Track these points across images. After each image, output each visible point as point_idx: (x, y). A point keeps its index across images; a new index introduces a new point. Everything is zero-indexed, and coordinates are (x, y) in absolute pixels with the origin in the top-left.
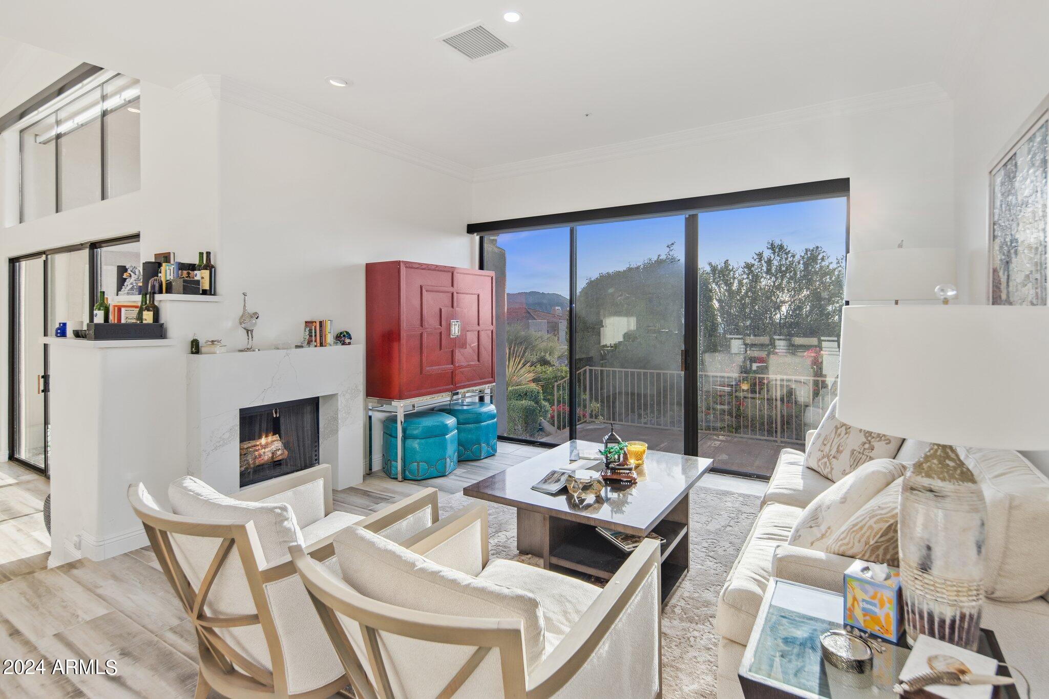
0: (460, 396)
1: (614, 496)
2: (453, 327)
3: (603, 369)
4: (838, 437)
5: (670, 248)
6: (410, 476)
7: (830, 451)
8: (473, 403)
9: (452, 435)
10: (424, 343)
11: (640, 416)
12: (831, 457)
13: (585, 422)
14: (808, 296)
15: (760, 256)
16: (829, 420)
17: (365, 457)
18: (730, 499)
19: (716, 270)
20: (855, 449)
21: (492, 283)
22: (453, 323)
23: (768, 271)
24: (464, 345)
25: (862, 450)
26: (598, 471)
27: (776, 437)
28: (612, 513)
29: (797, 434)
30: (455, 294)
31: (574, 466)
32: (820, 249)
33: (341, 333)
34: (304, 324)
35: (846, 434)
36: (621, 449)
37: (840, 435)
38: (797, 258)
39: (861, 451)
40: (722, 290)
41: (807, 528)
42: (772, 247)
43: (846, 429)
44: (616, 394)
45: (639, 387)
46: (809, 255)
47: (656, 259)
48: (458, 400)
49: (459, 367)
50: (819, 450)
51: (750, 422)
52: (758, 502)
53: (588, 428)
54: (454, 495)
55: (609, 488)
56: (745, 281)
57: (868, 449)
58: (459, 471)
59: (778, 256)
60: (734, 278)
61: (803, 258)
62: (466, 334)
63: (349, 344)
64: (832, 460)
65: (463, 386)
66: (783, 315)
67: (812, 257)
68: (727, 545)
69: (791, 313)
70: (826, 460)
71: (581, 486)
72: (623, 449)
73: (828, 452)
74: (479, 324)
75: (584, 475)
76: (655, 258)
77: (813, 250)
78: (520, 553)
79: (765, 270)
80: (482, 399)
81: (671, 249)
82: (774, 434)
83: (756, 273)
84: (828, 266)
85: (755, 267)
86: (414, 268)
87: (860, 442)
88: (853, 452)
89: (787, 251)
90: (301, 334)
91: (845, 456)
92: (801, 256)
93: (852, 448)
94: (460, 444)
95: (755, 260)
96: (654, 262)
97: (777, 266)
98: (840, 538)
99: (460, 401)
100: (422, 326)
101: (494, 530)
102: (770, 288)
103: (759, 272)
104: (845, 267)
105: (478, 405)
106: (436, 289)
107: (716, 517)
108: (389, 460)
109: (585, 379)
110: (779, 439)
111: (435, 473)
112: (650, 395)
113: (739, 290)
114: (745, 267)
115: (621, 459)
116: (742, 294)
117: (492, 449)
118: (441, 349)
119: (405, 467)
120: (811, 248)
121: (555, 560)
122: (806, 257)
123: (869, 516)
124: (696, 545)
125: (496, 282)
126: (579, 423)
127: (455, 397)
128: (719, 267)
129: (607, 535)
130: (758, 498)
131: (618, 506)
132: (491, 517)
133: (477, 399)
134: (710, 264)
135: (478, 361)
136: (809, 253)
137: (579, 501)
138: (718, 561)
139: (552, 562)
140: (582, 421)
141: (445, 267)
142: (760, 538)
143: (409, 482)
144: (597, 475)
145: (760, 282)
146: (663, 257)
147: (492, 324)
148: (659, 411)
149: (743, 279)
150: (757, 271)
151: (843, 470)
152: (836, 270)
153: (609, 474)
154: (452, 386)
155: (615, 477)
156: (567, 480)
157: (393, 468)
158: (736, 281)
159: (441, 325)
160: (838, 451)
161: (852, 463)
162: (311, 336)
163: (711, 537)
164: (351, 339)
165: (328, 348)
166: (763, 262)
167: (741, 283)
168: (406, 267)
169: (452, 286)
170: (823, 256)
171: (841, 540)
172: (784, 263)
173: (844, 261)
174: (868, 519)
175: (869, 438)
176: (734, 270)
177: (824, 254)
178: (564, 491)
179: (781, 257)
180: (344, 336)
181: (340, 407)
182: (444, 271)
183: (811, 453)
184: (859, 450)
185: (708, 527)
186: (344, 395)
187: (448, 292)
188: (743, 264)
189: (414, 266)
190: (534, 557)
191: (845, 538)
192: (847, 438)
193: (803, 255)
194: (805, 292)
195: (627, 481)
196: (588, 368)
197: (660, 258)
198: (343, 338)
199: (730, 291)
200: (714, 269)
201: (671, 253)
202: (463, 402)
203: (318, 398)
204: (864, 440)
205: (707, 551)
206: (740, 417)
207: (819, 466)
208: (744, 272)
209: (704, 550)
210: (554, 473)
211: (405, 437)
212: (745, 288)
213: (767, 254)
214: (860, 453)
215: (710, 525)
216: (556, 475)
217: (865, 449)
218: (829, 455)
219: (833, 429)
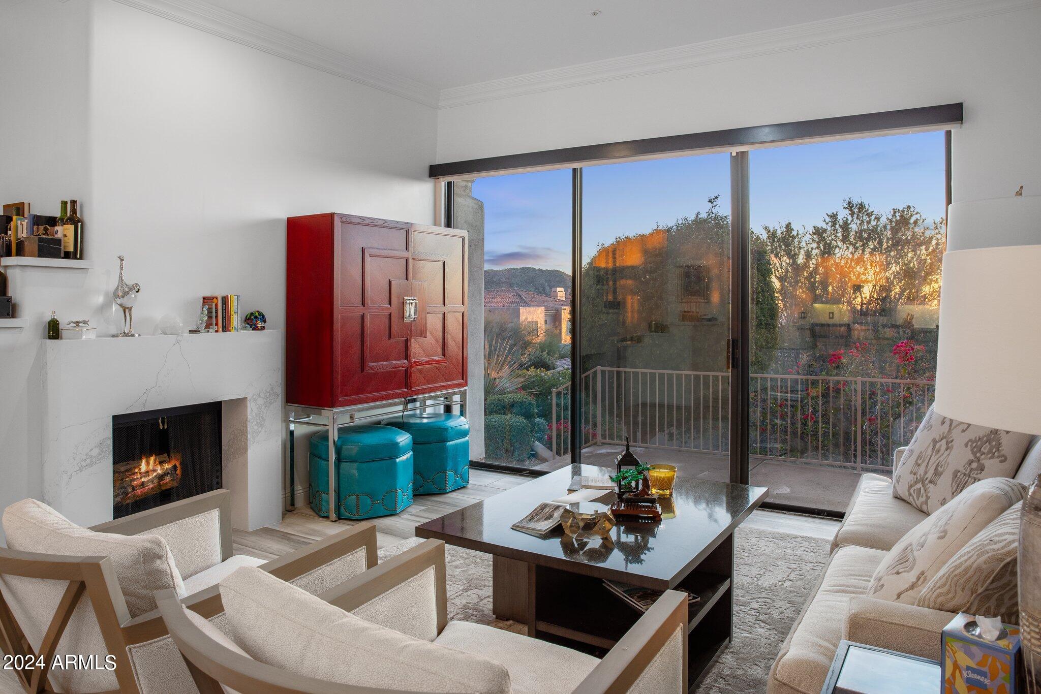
0: (418, 404)
1: (629, 539)
2: (408, 306)
3: (621, 369)
4: (935, 455)
5: (712, 203)
6: (348, 515)
7: (926, 473)
8: (436, 415)
9: (405, 457)
10: (366, 328)
11: (671, 435)
12: (927, 482)
13: (595, 444)
14: (898, 273)
15: (834, 217)
16: (926, 430)
17: (285, 488)
18: (790, 545)
19: (775, 237)
20: (959, 469)
21: (463, 246)
22: (408, 302)
23: (845, 239)
24: (423, 333)
25: (969, 470)
26: (607, 505)
27: (855, 462)
28: (627, 562)
29: (883, 459)
30: (411, 262)
31: (574, 497)
32: (912, 209)
33: (252, 314)
34: (201, 301)
35: (947, 449)
36: (640, 473)
37: (939, 451)
38: (883, 220)
39: (967, 472)
40: (784, 263)
41: (893, 574)
42: (850, 206)
43: (947, 443)
44: (638, 405)
45: (670, 395)
46: (898, 218)
47: (693, 219)
48: (415, 409)
49: (417, 363)
50: (911, 473)
51: (820, 443)
52: (828, 547)
53: (598, 452)
54: (407, 541)
55: (622, 528)
56: (815, 252)
57: (975, 469)
58: (416, 509)
59: (857, 218)
60: (800, 248)
61: (891, 221)
62: (426, 317)
63: (263, 328)
64: (928, 486)
65: (422, 390)
66: (865, 298)
67: (903, 220)
68: (785, 605)
69: (875, 296)
70: (919, 485)
71: (582, 524)
72: (643, 473)
73: (922, 474)
74: (444, 304)
75: (588, 509)
76: (693, 217)
77: (903, 211)
78: (496, 618)
79: (841, 237)
80: (448, 409)
81: (715, 204)
82: (853, 458)
83: (828, 242)
84: (923, 233)
85: (828, 233)
86: (354, 224)
87: (966, 460)
88: (956, 473)
89: (869, 211)
90: (198, 316)
91: (946, 480)
92: (888, 219)
93: (956, 469)
94: (417, 472)
95: (827, 224)
96: (690, 222)
97: (856, 232)
98: (938, 585)
99: (418, 412)
100: (363, 304)
101: (461, 588)
102: (847, 262)
103: (833, 240)
104: (945, 235)
105: (443, 418)
106: (385, 253)
107: (771, 568)
108: (318, 491)
109: (595, 384)
110: (859, 464)
111: (382, 511)
112: (685, 407)
113: (806, 264)
114: (814, 234)
115: (640, 487)
116: (811, 269)
117: (462, 479)
118: (390, 337)
119: (339, 502)
120: (901, 209)
121: (543, 627)
122: (894, 220)
123: (977, 553)
124: (742, 606)
125: (470, 246)
126: (587, 445)
127: (410, 406)
128: (779, 233)
129: (618, 591)
130: (827, 541)
131: (634, 553)
132: (457, 570)
133: (441, 409)
134: (766, 229)
135: (444, 355)
136: (897, 214)
137: (578, 545)
138: (772, 627)
139: (540, 629)
140: (591, 442)
141: (397, 222)
142: (828, 591)
143: (346, 522)
144: (605, 509)
145: (834, 254)
146: (703, 215)
147: (463, 304)
148: (697, 429)
149: (812, 249)
150: (830, 238)
151: (943, 498)
152: (934, 238)
153: (622, 508)
154: (406, 390)
155: (632, 512)
156: (562, 516)
157: (324, 503)
158: (802, 251)
159: (390, 304)
160: (937, 473)
161: (954, 489)
162: (210, 317)
163: (764, 595)
164: (265, 322)
165: (233, 332)
166: (837, 226)
167: (808, 256)
168: (342, 222)
169: (407, 249)
170: (917, 219)
171: (939, 588)
172: (866, 227)
173: (943, 226)
174: (975, 557)
175: (978, 455)
176: (799, 236)
177: (918, 216)
178: (557, 531)
179: (862, 220)
180: (256, 317)
181: (249, 417)
182: (396, 228)
183: (900, 477)
184: (964, 471)
185: (759, 583)
186: (255, 400)
187: (401, 258)
188: (811, 230)
189: (354, 220)
190: (517, 623)
191: (945, 585)
192: (949, 455)
193: (890, 217)
194: (894, 268)
195: (648, 518)
196: (599, 368)
197: (700, 216)
198: (254, 320)
199: (794, 264)
200: (772, 236)
201: (714, 210)
202: (421, 414)
203: (220, 403)
204: (972, 457)
205: (757, 614)
206: (807, 435)
207: (910, 495)
208: (813, 240)
209: (753, 612)
210: (544, 506)
211: (339, 460)
212: (814, 262)
213: (843, 214)
214: (965, 474)
215: (762, 579)
216: (547, 510)
217: (971, 470)
218: (925, 479)
219: (930, 443)
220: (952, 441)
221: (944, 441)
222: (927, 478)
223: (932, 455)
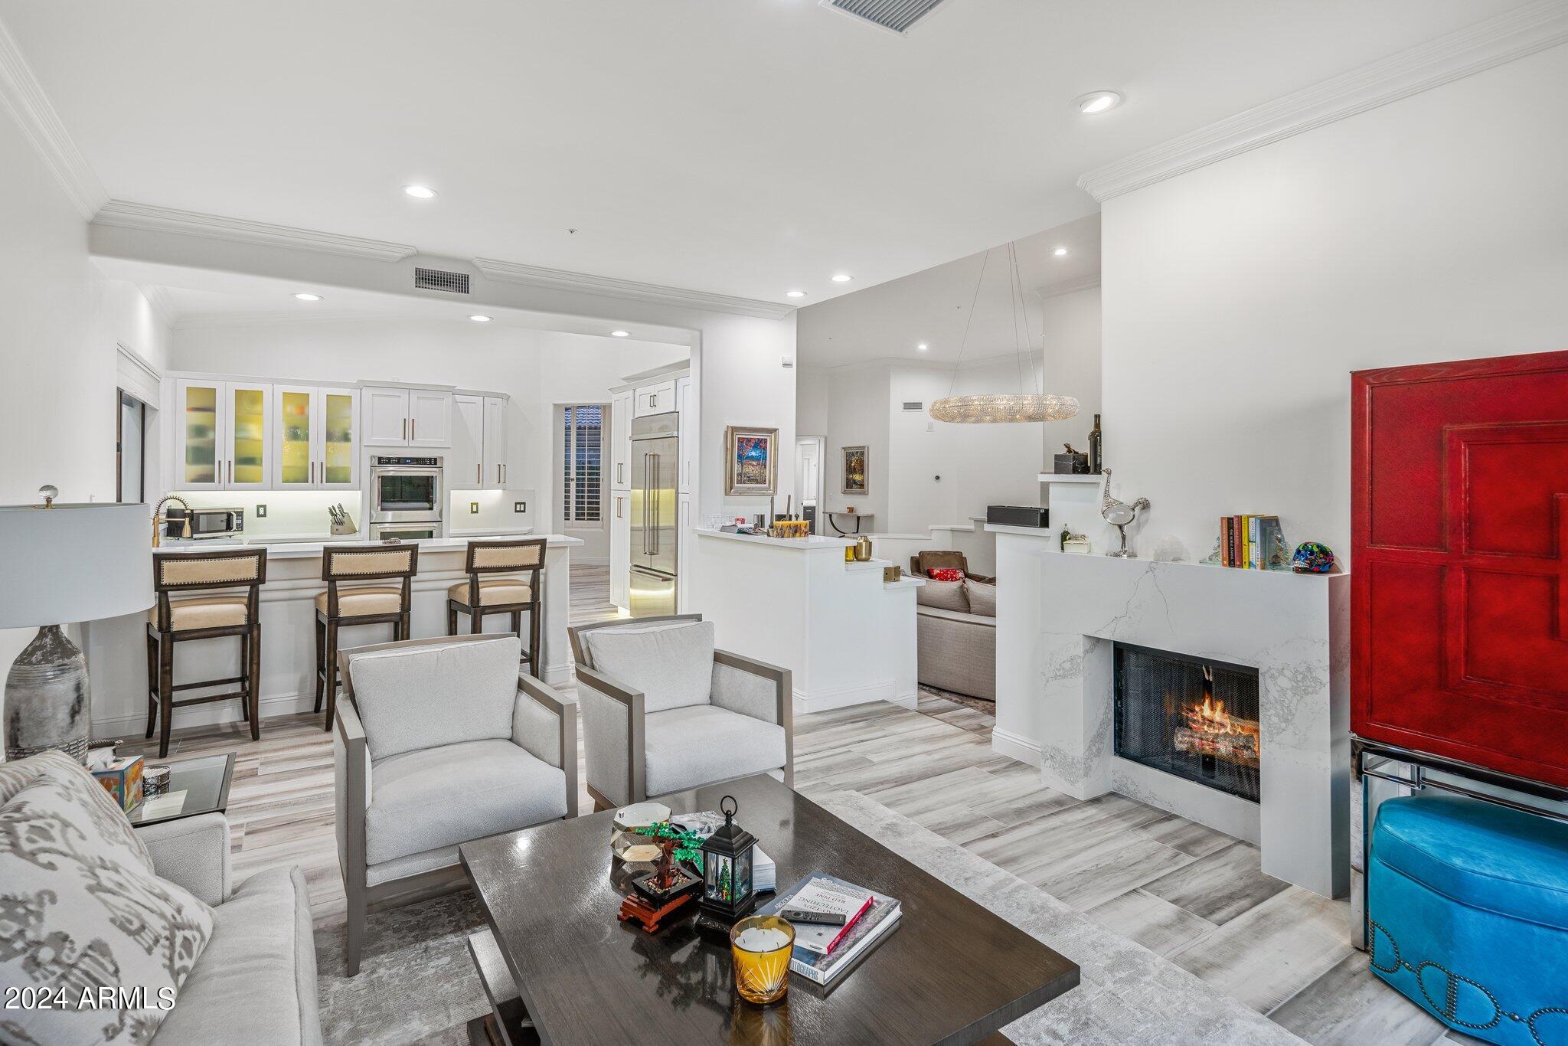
34: (1220, 519)
165: (1246, 569)
186: (1273, 678)
203: (1254, 671)
218: (173, 921)
219: (98, 898)
220: (101, 859)
221: (99, 871)
222: (173, 916)
223: (128, 898)
